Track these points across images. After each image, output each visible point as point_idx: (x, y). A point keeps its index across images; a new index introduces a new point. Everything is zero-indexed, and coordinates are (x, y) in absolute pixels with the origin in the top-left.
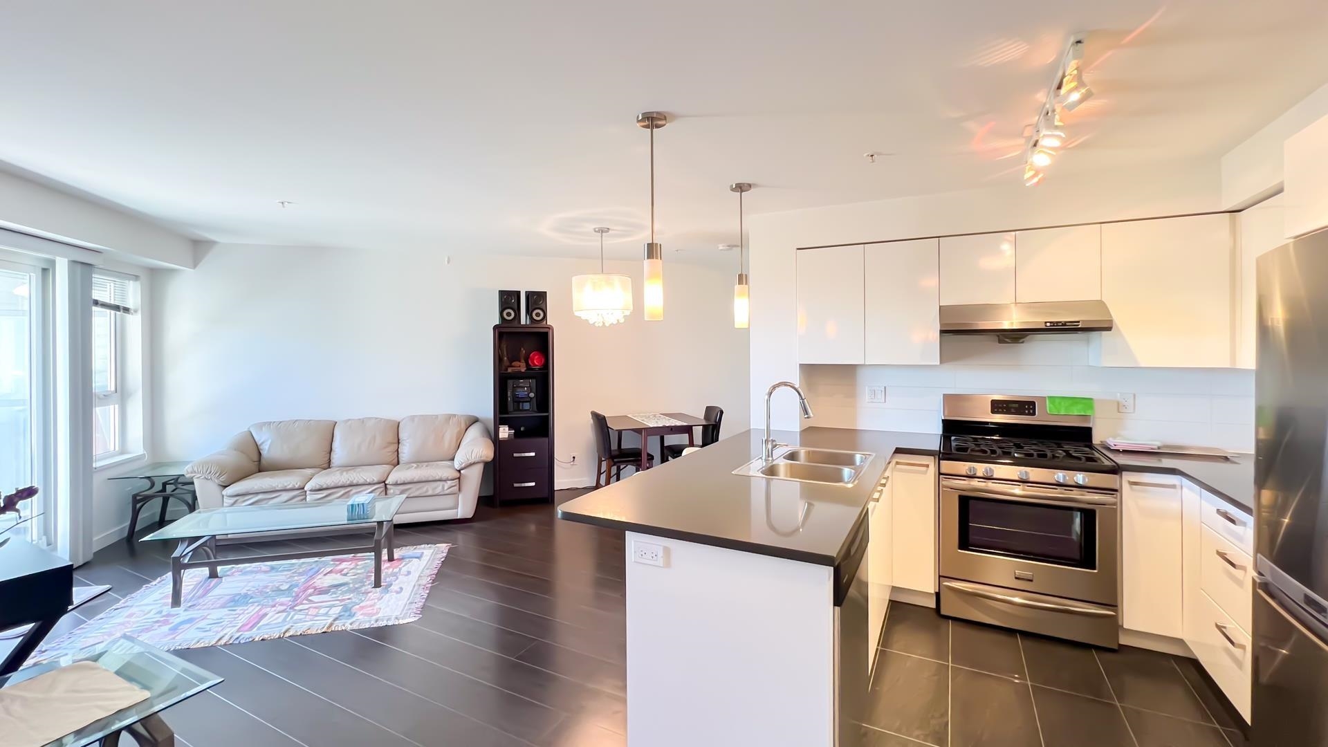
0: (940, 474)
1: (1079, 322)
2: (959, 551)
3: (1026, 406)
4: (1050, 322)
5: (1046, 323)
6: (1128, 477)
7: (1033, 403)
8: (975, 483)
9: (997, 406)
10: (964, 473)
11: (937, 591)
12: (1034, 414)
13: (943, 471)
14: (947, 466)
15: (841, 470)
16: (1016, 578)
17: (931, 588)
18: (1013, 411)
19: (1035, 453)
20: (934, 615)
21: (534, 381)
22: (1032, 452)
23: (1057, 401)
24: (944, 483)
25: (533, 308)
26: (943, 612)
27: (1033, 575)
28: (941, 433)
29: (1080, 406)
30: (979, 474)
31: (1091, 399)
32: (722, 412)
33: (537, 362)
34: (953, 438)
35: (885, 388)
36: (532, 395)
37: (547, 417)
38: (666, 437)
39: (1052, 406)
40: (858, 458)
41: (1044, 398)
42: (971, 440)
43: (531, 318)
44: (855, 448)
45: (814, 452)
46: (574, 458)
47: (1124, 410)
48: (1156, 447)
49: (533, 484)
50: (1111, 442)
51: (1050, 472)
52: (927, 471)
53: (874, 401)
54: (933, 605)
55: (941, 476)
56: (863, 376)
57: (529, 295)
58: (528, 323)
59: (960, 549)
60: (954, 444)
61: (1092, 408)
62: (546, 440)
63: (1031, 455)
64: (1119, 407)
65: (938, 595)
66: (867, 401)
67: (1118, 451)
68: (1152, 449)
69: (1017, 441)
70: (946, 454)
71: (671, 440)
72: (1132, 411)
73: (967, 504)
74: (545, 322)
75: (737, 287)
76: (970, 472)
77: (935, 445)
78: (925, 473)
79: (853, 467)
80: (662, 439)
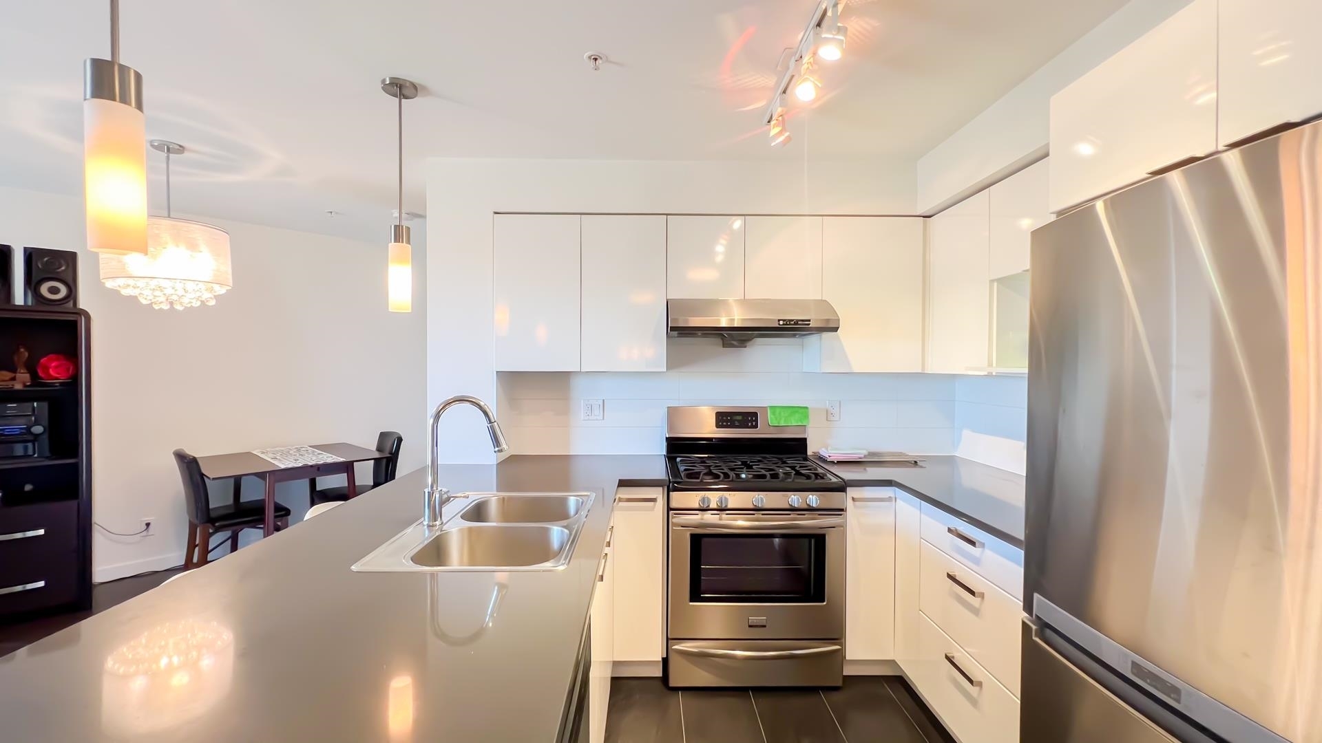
0: (669, 509)
1: (809, 321)
2: (691, 603)
3: (748, 418)
4: (784, 320)
5: (779, 320)
6: (852, 492)
7: (755, 414)
8: (709, 517)
9: (723, 419)
10: (697, 506)
11: (665, 656)
12: (756, 426)
13: (673, 505)
14: (679, 499)
15: (547, 530)
16: (750, 626)
17: (657, 655)
18: (737, 424)
19: (767, 474)
20: (659, 684)
21: (45, 405)
22: (763, 472)
23: (778, 411)
24: (674, 520)
25: (39, 278)
26: (672, 683)
27: (766, 620)
28: (665, 453)
29: (797, 416)
30: (713, 505)
31: (807, 408)
32: (400, 440)
33: (54, 372)
34: (678, 459)
35: (604, 400)
36: (38, 429)
37: (76, 469)
38: (318, 479)
39: (772, 416)
40: (572, 502)
41: (765, 408)
42: (699, 461)
43: (37, 295)
44: (566, 485)
45: (510, 498)
46: (148, 525)
47: (832, 418)
48: (862, 456)
49: (41, 584)
50: (824, 453)
51: (783, 495)
52: (655, 505)
53: (590, 418)
54: (659, 673)
55: (671, 512)
56: (578, 385)
57: (31, 255)
58: (30, 303)
59: (691, 602)
60: (682, 468)
61: (807, 416)
62: (73, 504)
63: (764, 476)
64: (828, 415)
65: (665, 661)
66: (582, 418)
67: (833, 462)
68: (860, 458)
69: (746, 458)
70: (674, 484)
71: (325, 483)
72: (838, 419)
73: (700, 542)
74: (71, 304)
75: (392, 245)
76: (703, 504)
77: (659, 470)
78: (652, 509)
79: (565, 522)
80: (313, 483)
